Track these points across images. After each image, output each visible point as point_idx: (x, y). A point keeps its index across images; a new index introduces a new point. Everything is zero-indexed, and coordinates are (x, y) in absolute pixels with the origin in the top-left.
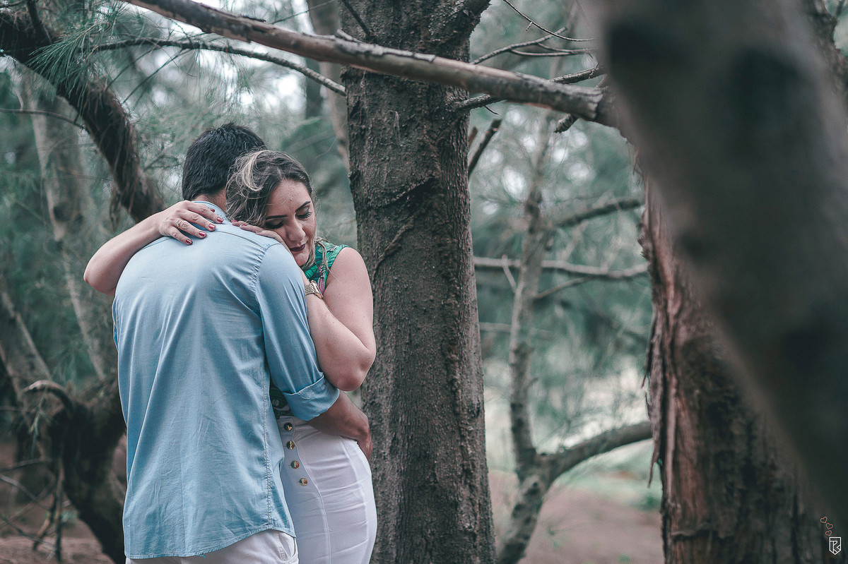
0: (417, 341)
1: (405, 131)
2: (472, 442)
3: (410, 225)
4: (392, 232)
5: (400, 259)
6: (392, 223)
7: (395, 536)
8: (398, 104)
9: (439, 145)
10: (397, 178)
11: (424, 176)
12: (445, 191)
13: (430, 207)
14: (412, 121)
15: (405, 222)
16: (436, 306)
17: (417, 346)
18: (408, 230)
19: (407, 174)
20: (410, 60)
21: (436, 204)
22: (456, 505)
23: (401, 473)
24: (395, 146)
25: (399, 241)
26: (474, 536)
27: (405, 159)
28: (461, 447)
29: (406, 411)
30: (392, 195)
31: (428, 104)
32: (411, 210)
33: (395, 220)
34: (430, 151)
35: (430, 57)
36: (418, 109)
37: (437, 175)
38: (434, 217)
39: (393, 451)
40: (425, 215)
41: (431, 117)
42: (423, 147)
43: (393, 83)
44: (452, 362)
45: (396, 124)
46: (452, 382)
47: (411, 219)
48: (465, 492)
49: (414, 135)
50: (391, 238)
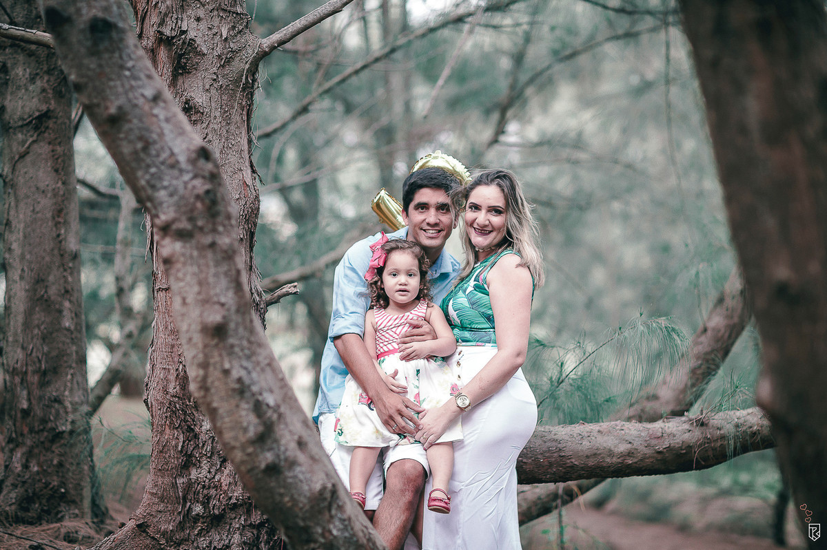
0: (37, 209)
1: (32, 80)
2: (71, 274)
3: (35, 138)
4: (24, 142)
5: (28, 159)
6: (24, 136)
7: (22, 331)
8: (29, 64)
9: (53, 89)
10: (27, 110)
11: (44, 108)
12: (57, 118)
13: (47, 128)
14: (37, 74)
15: (32, 136)
16: (50, 188)
17: (37, 213)
18: (34, 142)
19: (34, 107)
20: (23, 32)
21: (51, 126)
22: (60, 312)
23: (27, 291)
24: (27, 90)
25: (29, 147)
26: (72, 333)
27: (33, 98)
28: (64, 277)
29: (30, 253)
30: (24, 120)
31: (47, 64)
32: (36, 128)
33: (26, 135)
34: (47, 93)
35: (34, 31)
36: (41, 67)
37: (52, 107)
38: (50, 134)
39: (22, 278)
40: (44, 132)
41: (49, 72)
42: (44, 90)
43: (26, 51)
44: (60, 223)
45: (27, 76)
46: (58, 236)
47: (35, 135)
48: (67, 304)
49: (39, 83)
50: (23, 146)
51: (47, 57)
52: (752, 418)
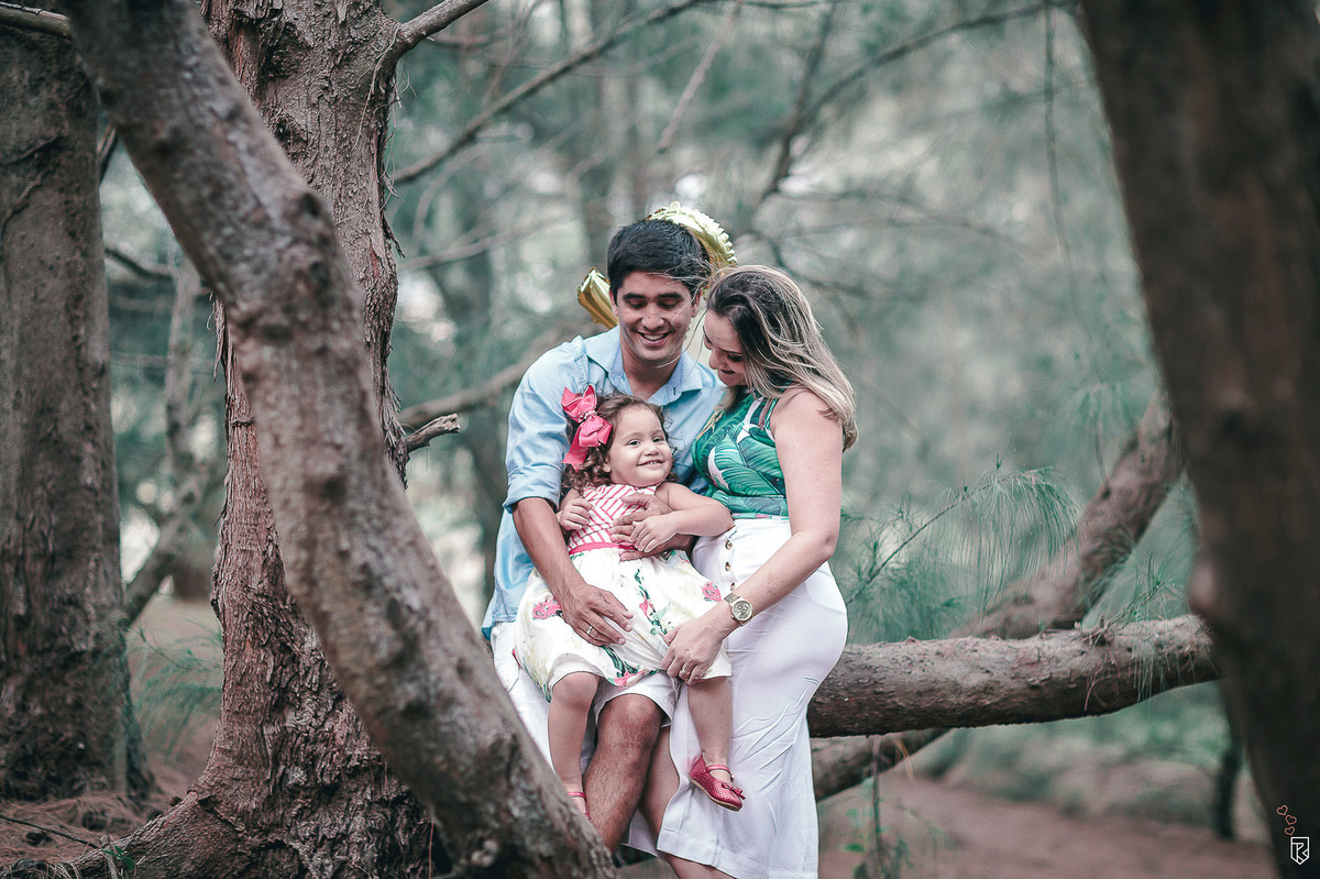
0: (41, 296)
1: (34, 88)
2: (96, 399)
3: (37, 181)
4: (20, 189)
5: (28, 215)
6: (20, 179)
7: (17, 490)
8: (29, 62)
9: (68, 103)
10: (26, 136)
11: (53, 133)
12: (73, 149)
13: (58, 165)
14: (42, 79)
15: (33, 179)
16: (62, 262)
17: (42, 301)
18: (37, 188)
19: (36, 132)
20: (19, 12)
21: (63, 162)
22: (78, 460)
23: (25, 426)
24: (25, 104)
25: (28, 197)
26: (96, 493)
27: (35, 117)
28: (85, 404)
29: (30, 365)
30: (20, 152)
31: (58, 63)
32: (40, 166)
33: (23, 176)
34: (58, 109)
35: (37, 10)
36: (48, 68)
37: (65, 133)
38: (61, 175)
39: (16, 405)
40: (53, 172)
41: (61, 76)
42: (52, 105)
43: (24, 42)
44: (77, 317)
45: (26, 82)
46: (75, 338)
47: (39, 177)
48: (88, 448)
49: (44, 94)
50: (19, 195)
51: (58, 51)
52: (1184, 631)
